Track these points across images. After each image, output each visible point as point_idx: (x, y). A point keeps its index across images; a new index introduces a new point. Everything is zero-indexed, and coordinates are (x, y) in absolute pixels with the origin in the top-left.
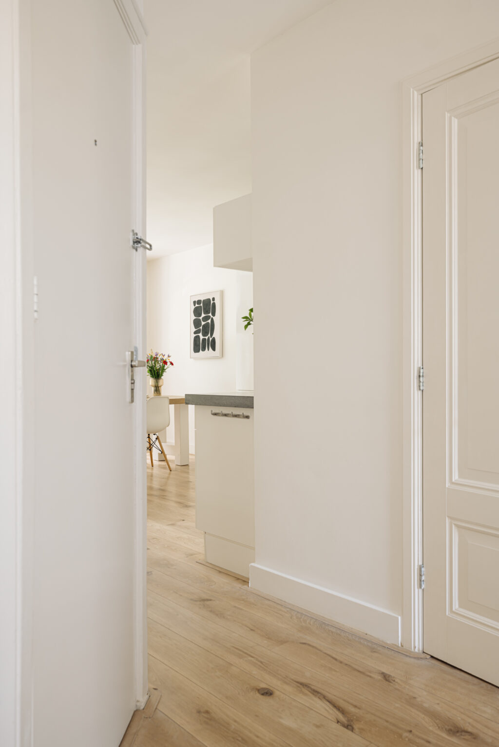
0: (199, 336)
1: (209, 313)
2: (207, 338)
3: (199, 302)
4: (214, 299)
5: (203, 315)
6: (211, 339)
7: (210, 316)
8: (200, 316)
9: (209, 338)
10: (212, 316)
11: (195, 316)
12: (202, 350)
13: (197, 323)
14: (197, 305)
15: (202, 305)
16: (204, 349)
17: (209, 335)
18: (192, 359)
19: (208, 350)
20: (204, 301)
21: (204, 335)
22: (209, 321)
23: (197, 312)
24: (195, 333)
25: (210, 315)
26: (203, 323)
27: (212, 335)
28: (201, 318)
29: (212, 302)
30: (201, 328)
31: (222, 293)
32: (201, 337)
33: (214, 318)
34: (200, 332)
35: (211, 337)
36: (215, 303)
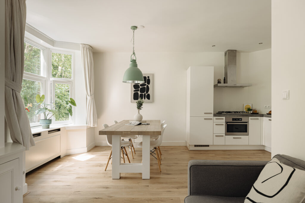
0: (138, 93)
2: (144, 94)
4: (148, 77)
5: (141, 84)
6: (146, 94)
7: (146, 85)
9: (145, 94)
10: (147, 84)
13: (136, 87)
16: (141, 98)
17: (145, 92)
19: (145, 99)
22: (146, 86)
24: (134, 91)
26: (141, 87)
27: (147, 92)
28: (139, 85)
29: (147, 78)
30: (139, 89)
31: (153, 75)
32: (139, 93)
33: (148, 85)
34: (138, 91)
35: (147, 93)
36: (149, 79)
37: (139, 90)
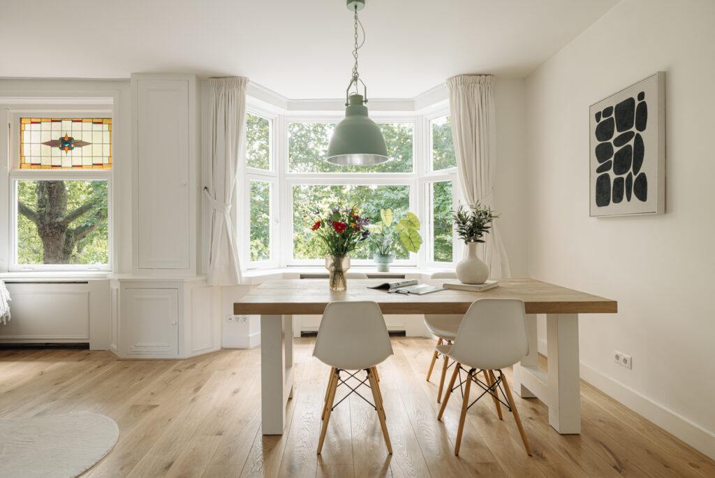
0: (608, 177)
1: (631, 126)
2: (625, 176)
3: (608, 111)
4: (641, 96)
5: (616, 134)
6: (634, 178)
7: (633, 133)
8: (610, 136)
9: (630, 177)
10: (636, 132)
11: (599, 139)
12: (614, 201)
13: (602, 152)
14: (602, 119)
15: (613, 115)
16: (618, 199)
17: (631, 170)
18: (595, 218)
19: (629, 199)
20: (617, 106)
21: (616, 172)
22: (632, 143)
23: (603, 131)
24: (599, 170)
25: (634, 129)
26: (616, 149)
27: (636, 169)
28: (611, 141)
29: (637, 103)
30: (612, 159)
31: (664, 79)
32: (612, 175)
33: (641, 133)
34: (608, 169)
35: (635, 174)
36: (644, 102)
37: (611, 161)
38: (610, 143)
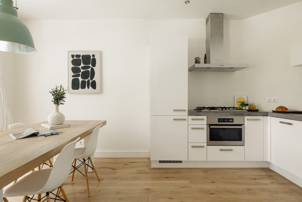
0: (78, 79)
2: (87, 80)
3: (78, 56)
4: (93, 56)
5: (82, 65)
6: (91, 81)
7: (90, 67)
8: (80, 65)
9: (89, 81)
10: (91, 67)
11: (73, 65)
12: (81, 88)
13: (75, 70)
14: (75, 58)
15: (81, 58)
16: (83, 87)
17: (89, 78)
19: (88, 88)
20: (83, 55)
21: (83, 78)
22: (90, 70)
23: (74, 62)
24: (73, 76)
25: (90, 65)
26: (82, 70)
27: (92, 78)
28: (80, 67)
29: (92, 57)
30: (80, 73)
31: (101, 53)
32: (80, 79)
33: (93, 68)
34: (79, 76)
35: (91, 80)
36: (95, 59)
37: (80, 74)
38: (79, 68)
